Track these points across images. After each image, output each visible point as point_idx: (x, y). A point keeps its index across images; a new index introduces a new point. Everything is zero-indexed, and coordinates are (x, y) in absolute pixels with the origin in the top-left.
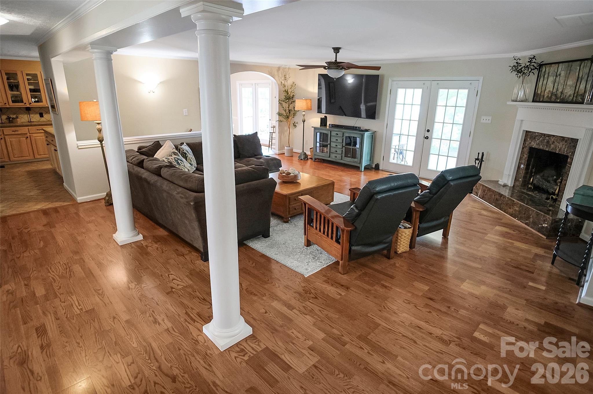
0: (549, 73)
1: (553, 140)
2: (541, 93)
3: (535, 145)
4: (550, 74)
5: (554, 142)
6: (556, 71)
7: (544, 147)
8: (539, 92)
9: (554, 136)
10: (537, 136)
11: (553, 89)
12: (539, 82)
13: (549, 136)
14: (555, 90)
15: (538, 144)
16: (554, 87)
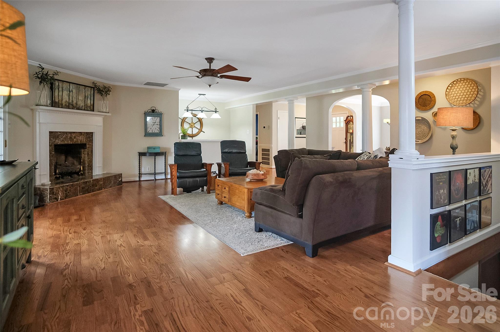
0: (62, 88)
1: (74, 135)
2: (59, 101)
3: (60, 142)
4: (64, 88)
5: (75, 137)
6: (68, 87)
7: (69, 142)
8: (57, 100)
9: (74, 132)
10: (60, 135)
11: (69, 100)
12: (55, 92)
13: (71, 133)
14: (70, 101)
15: (62, 140)
16: (69, 98)
